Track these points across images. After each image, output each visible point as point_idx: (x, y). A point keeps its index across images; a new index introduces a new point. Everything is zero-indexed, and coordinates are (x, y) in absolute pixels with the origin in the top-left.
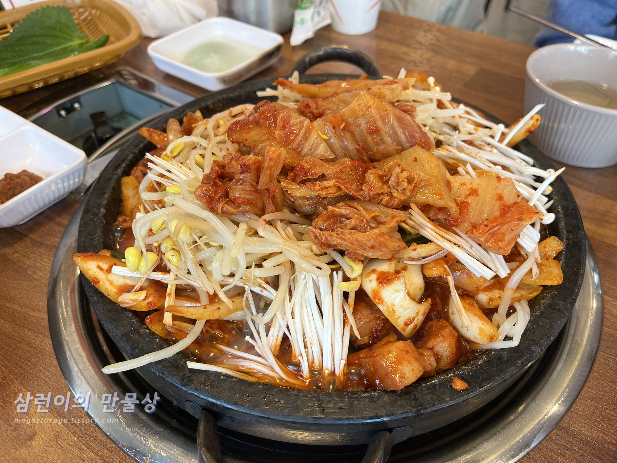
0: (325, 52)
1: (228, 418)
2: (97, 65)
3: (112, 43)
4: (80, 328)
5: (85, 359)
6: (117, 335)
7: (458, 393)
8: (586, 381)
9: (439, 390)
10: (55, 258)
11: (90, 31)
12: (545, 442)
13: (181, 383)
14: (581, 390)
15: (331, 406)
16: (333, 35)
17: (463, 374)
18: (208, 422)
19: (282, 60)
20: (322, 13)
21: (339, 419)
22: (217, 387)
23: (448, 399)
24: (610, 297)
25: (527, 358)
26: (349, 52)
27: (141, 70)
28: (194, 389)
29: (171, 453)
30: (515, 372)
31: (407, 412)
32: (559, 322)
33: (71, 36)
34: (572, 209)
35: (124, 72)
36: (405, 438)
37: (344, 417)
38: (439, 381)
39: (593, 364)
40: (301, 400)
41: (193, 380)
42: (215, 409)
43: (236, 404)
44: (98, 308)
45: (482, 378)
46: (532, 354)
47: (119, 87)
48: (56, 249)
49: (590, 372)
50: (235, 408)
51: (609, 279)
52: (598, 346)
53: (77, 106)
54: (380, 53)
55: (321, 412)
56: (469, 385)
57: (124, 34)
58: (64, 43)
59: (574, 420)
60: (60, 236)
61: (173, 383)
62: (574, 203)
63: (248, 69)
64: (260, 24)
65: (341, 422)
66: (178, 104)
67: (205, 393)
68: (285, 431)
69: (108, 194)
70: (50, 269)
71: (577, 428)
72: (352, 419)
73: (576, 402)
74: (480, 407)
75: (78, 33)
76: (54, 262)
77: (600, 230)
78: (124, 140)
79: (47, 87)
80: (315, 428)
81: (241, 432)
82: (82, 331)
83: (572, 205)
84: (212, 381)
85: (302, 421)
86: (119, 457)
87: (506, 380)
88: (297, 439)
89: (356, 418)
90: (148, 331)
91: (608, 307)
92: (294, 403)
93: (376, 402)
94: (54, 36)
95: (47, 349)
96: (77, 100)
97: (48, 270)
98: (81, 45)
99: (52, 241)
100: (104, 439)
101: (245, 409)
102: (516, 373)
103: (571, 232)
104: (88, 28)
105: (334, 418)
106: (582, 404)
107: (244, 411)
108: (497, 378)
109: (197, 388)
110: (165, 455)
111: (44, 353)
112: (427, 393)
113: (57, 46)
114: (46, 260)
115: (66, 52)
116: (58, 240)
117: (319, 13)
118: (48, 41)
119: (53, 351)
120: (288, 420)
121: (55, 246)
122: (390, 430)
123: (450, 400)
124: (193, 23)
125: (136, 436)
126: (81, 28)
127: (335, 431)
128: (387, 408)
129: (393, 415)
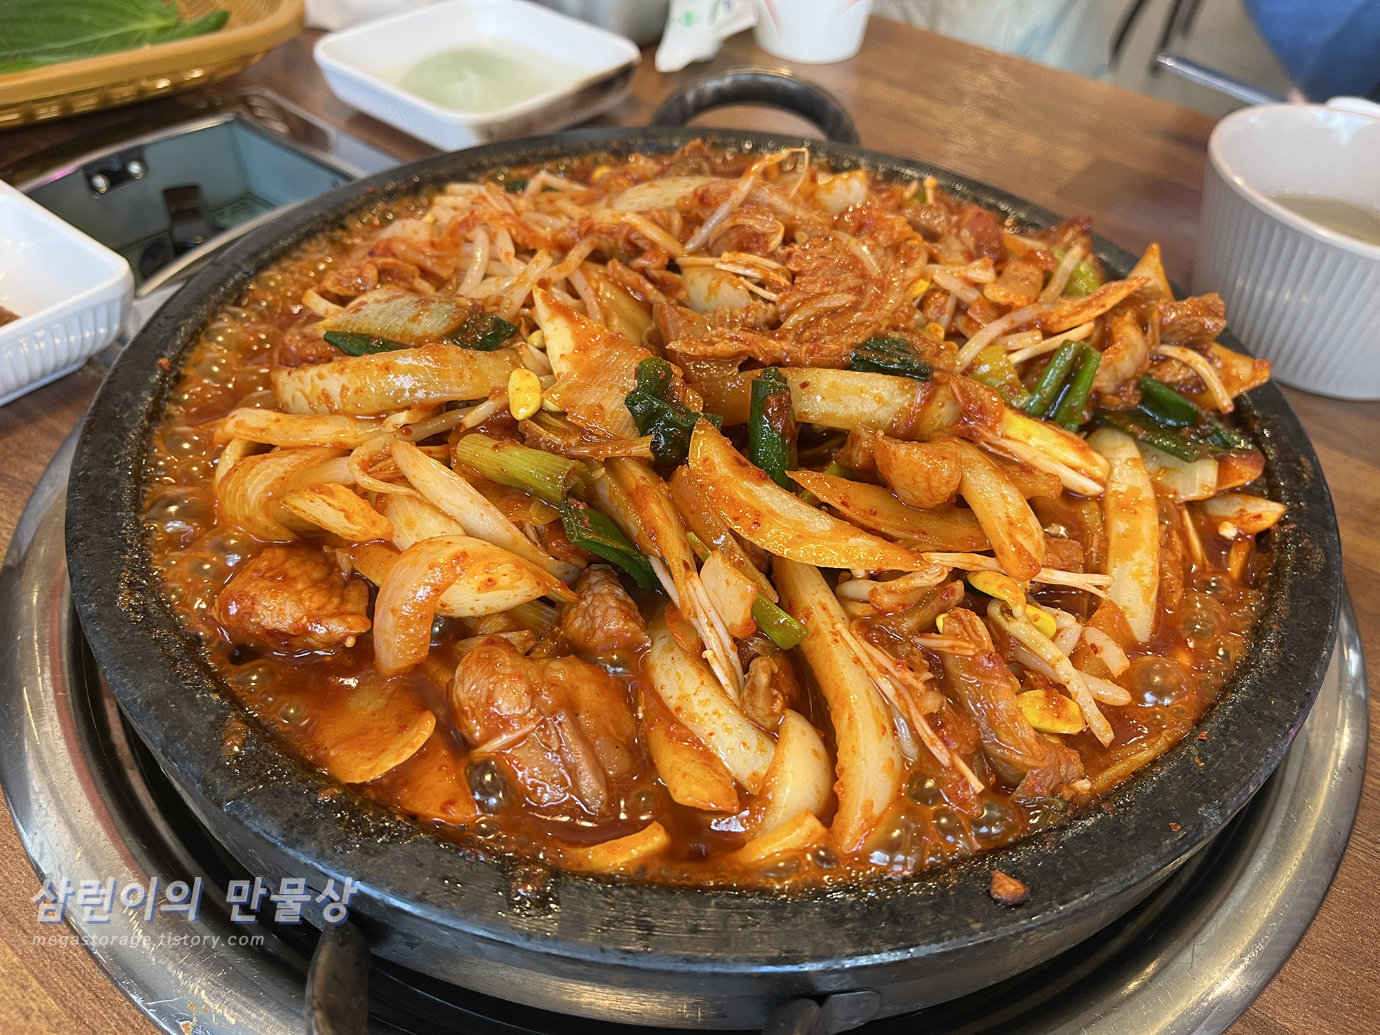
1: (400, 937)
3: (234, 26)
6: (135, 701)
7: (1006, 911)
8: (1320, 905)
9: (957, 900)
10: (25, 510)
11: (185, 1)
13: (284, 836)
14: (1308, 926)
15: (670, 922)
17: (1021, 864)
18: (341, 945)
19: (632, 102)
21: (688, 960)
22: (375, 852)
23: (977, 926)
25: (1185, 836)
26: (792, 85)
27: (296, 100)
28: (315, 854)
29: (249, 1017)
30: (1154, 868)
31: (868, 952)
32: (1271, 750)
33: (142, 9)
35: (255, 102)
36: (857, 1022)
37: (703, 955)
39: (1338, 865)
40: (593, 901)
41: (316, 831)
42: (367, 911)
43: (420, 900)
45: (1068, 877)
46: (1201, 825)
47: (239, 132)
48: (31, 490)
49: (1331, 884)
50: (417, 911)
52: (1354, 823)
53: (135, 168)
54: (865, 104)
55: (640, 937)
57: (262, 11)
59: (1286, 1001)
60: (47, 461)
61: (262, 833)
65: (693, 968)
66: (363, 174)
67: (345, 867)
68: (545, 980)
70: (9, 537)
71: (1292, 1022)
72: (723, 961)
73: (1293, 957)
74: (1057, 953)
75: (157, 4)
76: (21, 520)
79: (67, 121)
80: (623, 977)
81: (435, 976)
85: (589, 958)
86: (119, 1014)
87: (1130, 886)
88: (578, 1004)
89: (734, 960)
92: (573, 909)
94: (101, 7)
96: (138, 155)
98: (162, 29)
99: (26, 469)
100: (87, 965)
101: (443, 916)
105: (676, 956)
106: (1307, 962)
107: (442, 921)
108: (1106, 880)
109: (323, 851)
110: (233, 1021)
115: (123, 45)
116: (41, 469)
117: (729, 4)
120: (554, 951)
121: (30, 484)
122: (821, 999)
123: (983, 930)
125: (166, 965)
127: (676, 990)
128: (816, 938)
129: (831, 957)
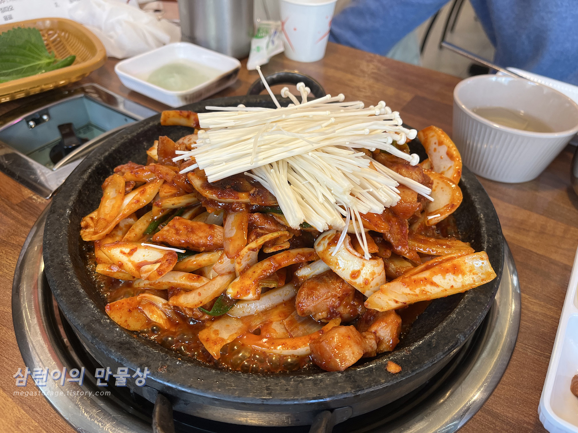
0: (278, 76)
1: (182, 402)
2: (62, 82)
3: (78, 63)
4: (42, 321)
5: (47, 351)
6: (79, 324)
7: (393, 375)
8: (506, 368)
9: (376, 373)
11: (58, 52)
12: (471, 423)
14: (502, 376)
15: (278, 388)
16: (286, 62)
17: (397, 359)
18: (163, 405)
19: (239, 82)
20: (276, 42)
21: (285, 400)
22: (172, 371)
23: (383, 381)
24: (527, 295)
25: (453, 345)
26: (300, 76)
27: (107, 87)
28: (151, 374)
31: (347, 393)
32: (480, 313)
33: (39, 55)
34: (492, 217)
36: (345, 419)
37: (290, 398)
38: (376, 365)
39: (512, 353)
40: (251, 383)
41: (150, 366)
42: (170, 392)
43: (190, 387)
44: (62, 300)
46: (458, 341)
49: (510, 360)
50: (189, 391)
51: (526, 279)
52: (517, 338)
53: (45, 117)
54: (327, 79)
55: (268, 394)
56: (402, 368)
57: (90, 55)
58: (34, 62)
59: (496, 403)
61: (131, 369)
62: (494, 211)
63: (208, 88)
64: (219, 50)
65: (287, 403)
66: (141, 118)
67: (162, 378)
69: (74, 196)
71: (499, 410)
72: (297, 400)
73: (498, 387)
75: (47, 53)
77: (518, 237)
78: (90, 149)
79: (13, 102)
80: (263, 408)
81: (195, 415)
82: (44, 324)
83: (492, 213)
84: (168, 366)
85: (251, 402)
87: (435, 364)
89: (301, 399)
90: (108, 321)
91: (525, 303)
92: (244, 386)
93: (319, 384)
94: (24, 55)
95: (10, 340)
96: (46, 112)
97: (13, 268)
98: (49, 64)
100: (64, 424)
101: (199, 392)
102: (443, 358)
103: (491, 236)
104: (56, 49)
105: (281, 399)
106: (504, 388)
107: (198, 394)
108: (426, 362)
109: (154, 373)
111: (7, 344)
112: (365, 376)
113: (25, 64)
114: (11, 258)
115: (34, 70)
117: (273, 42)
118: (18, 60)
119: (16, 343)
120: (239, 401)
122: (332, 410)
123: (385, 382)
124: (158, 46)
125: (94, 421)
126: (50, 48)
127: (281, 412)
128: (329, 389)
129: (334, 396)
